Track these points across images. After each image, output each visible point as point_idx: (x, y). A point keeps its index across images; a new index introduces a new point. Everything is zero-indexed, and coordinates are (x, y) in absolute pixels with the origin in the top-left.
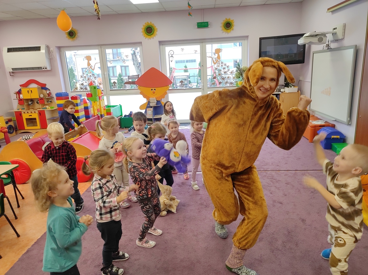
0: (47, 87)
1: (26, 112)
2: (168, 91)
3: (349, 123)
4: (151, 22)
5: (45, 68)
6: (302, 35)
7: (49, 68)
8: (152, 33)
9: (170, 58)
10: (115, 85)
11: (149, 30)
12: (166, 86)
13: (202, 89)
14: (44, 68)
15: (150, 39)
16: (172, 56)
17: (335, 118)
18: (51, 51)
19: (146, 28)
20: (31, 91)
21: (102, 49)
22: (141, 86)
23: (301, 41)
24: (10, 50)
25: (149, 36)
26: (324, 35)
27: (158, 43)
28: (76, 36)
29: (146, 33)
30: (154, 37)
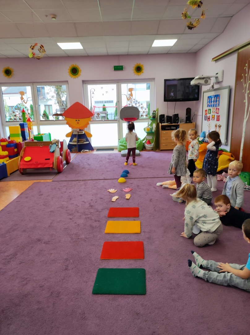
2: (89, 122)
4: (76, 65)
8: (76, 74)
10: (44, 116)
11: (75, 71)
12: (88, 118)
13: (118, 121)
15: (75, 78)
16: (93, 93)
19: (72, 69)
21: (34, 86)
22: (67, 118)
23: (193, 83)
25: (74, 76)
26: (209, 78)
27: (81, 82)
28: (12, 74)
29: (71, 73)
30: (79, 77)
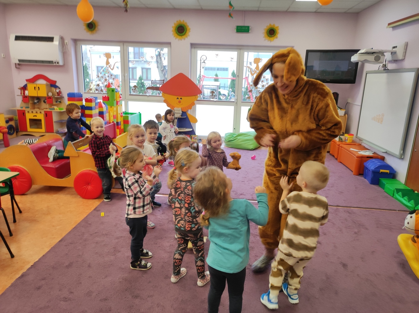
0: (57, 84)
1: (30, 112)
2: (195, 102)
3: (402, 157)
4: (183, 21)
5: (57, 63)
6: (356, 51)
7: (61, 63)
8: (183, 33)
9: (202, 64)
10: (135, 89)
11: (181, 30)
12: (195, 96)
13: (235, 103)
14: (55, 63)
15: (181, 40)
16: (204, 62)
17: (385, 150)
18: (65, 43)
19: (178, 27)
20: (39, 88)
21: (125, 47)
22: (165, 93)
23: (354, 58)
24: (18, 38)
25: (180, 37)
26: (382, 53)
27: (189, 46)
28: (96, 29)
29: (176, 33)
30: (186, 38)
